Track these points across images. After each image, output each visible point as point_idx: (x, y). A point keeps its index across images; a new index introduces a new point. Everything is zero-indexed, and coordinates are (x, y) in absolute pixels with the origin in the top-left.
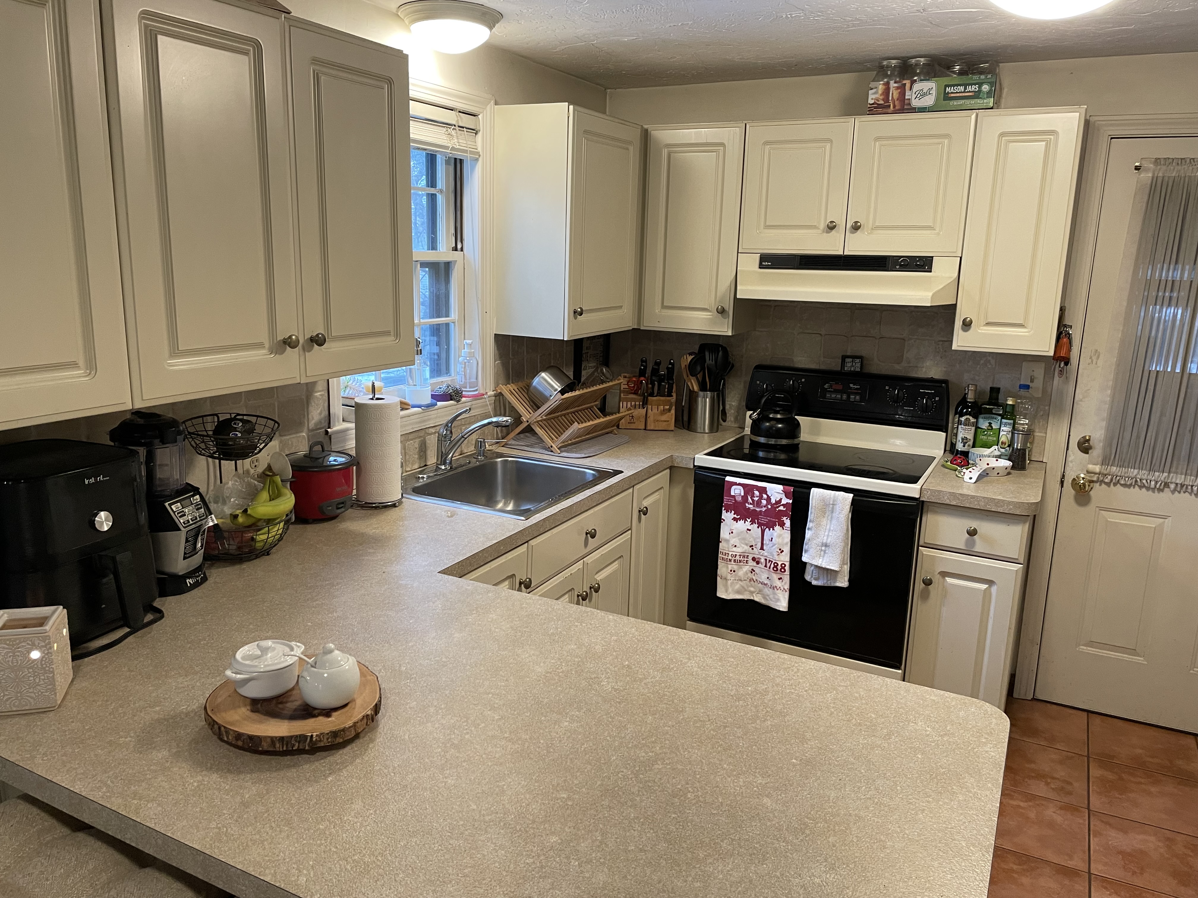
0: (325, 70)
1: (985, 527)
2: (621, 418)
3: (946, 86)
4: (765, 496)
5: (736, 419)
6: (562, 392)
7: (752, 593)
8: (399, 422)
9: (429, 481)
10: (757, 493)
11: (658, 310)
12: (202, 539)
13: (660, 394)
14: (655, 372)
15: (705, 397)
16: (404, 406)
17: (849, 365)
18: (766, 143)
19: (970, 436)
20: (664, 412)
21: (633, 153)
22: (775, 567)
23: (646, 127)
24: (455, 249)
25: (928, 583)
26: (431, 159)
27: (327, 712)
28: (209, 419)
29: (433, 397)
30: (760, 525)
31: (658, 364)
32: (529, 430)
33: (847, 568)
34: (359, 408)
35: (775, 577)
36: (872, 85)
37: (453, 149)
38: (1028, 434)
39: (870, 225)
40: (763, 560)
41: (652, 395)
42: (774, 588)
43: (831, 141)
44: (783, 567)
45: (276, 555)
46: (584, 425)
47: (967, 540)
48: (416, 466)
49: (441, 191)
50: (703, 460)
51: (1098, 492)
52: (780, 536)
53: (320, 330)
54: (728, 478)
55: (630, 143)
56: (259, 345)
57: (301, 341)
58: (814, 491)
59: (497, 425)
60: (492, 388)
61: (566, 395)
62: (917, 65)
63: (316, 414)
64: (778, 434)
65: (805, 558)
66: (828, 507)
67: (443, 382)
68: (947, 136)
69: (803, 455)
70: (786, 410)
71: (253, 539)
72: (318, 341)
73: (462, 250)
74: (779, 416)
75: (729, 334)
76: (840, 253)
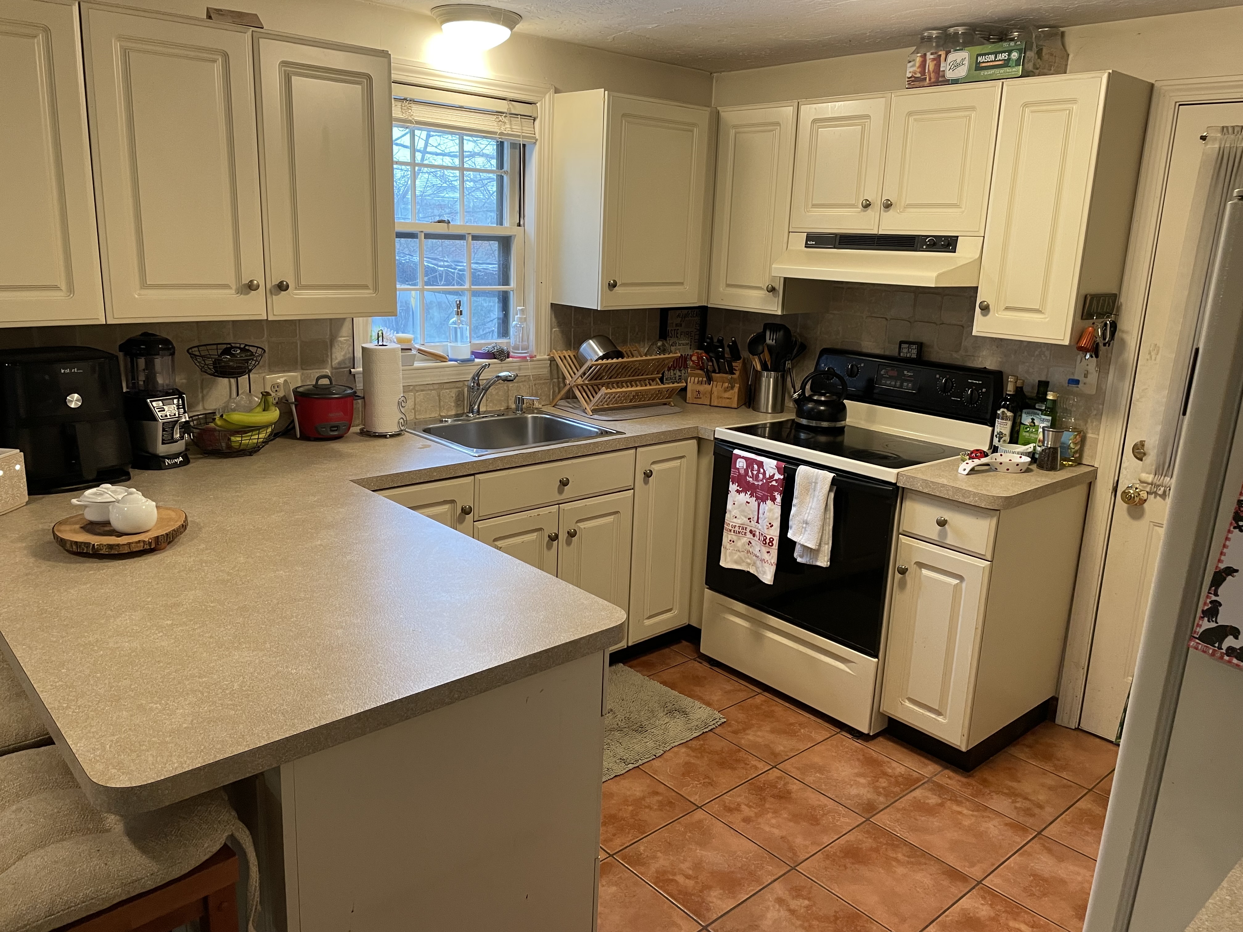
0: (296, 71)
1: (956, 519)
3: (978, 55)
4: (762, 470)
7: (749, 564)
9: (453, 424)
10: (756, 467)
11: (722, 287)
13: (724, 371)
15: (768, 377)
16: (440, 358)
17: (905, 351)
18: (815, 121)
19: (1008, 431)
20: (726, 390)
22: (765, 540)
23: (718, 110)
24: (519, 225)
25: (903, 571)
27: (120, 534)
29: (473, 353)
30: (757, 498)
31: (720, 341)
32: (572, 393)
33: (827, 548)
35: (764, 550)
36: (911, 57)
37: (503, 134)
39: (902, 203)
40: (757, 534)
41: (715, 371)
42: (763, 560)
43: (869, 117)
44: (773, 541)
46: (615, 391)
47: (940, 531)
49: (505, 172)
50: (724, 433)
51: (1151, 504)
52: (770, 510)
53: (288, 278)
54: (736, 452)
55: (695, 125)
58: (800, 468)
60: (547, 353)
61: (604, 362)
62: (956, 34)
63: (339, 355)
64: (820, 416)
65: (791, 536)
66: (811, 484)
68: (973, 108)
70: (832, 393)
71: (231, 441)
72: (282, 287)
73: (524, 226)
74: (823, 399)
75: (779, 313)
76: (875, 232)
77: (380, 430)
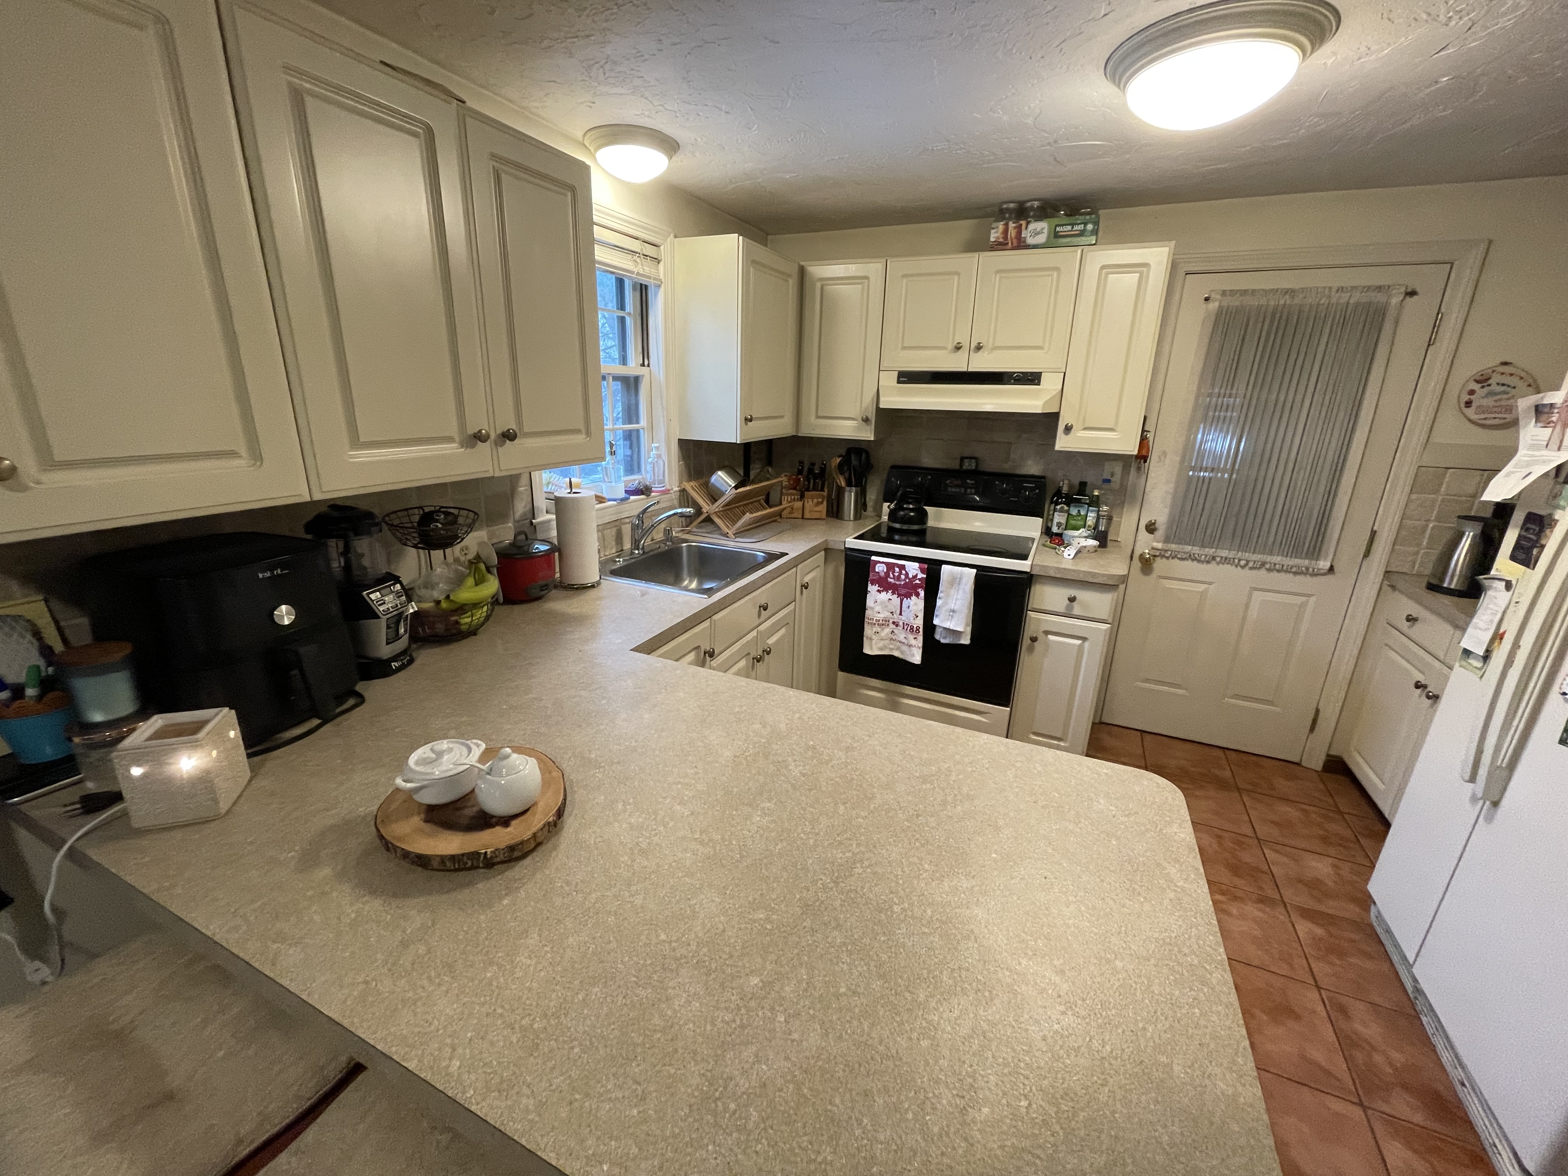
0: (504, 167)
1: (1083, 595)
2: (784, 509)
3: (1057, 226)
4: (904, 572)
5: (875, 509)
6: (736, 487)
7: (892, 649)
8: (594, 513)
9: (625, 563)
10: (897, 569)
11: (813, 418)
12: (405, 625)
13: (815, 489)
14: (811, 471)
15: (850, 492)
16: (600, 499)
17: (967, 464)
18: (904, 276)
19: (1063, 521)
20: (818, 504)
21: (792, 283)
22: (911, 629)
23: (802, 263)
24: (643, 365)
25: (1034, 640)
26: (620, 282)
27: (505, 821)
28: (416, 511)
29: (626, 492)
30: (899, 595)
31: (813, 464)
32: (709, 520)
33: (969, 629)
34: (558, 501)
35: (911, 637)
36: (994, 225)
37: (638, 274)
38: (1110, 519)
39: (990, 346)
40: (901, 624)
41: (808, 490)
42: (910, 646)
43: (958, 274)
44: (918, 630)
45: (482, 636)
46: (755, 515)
47: (1068, 605)
48: (614, 551)
49: (629, 314)
50: (853, 543)
51: (1159, 565)
52: (916, 604)
53: (512, 426)
54: (874, 558)
55: (789, 276)
56: (449, 439)
57: (493, 436)
58: (944, 567)
59: (682, 515)
60: (677, 484)
61: (739, 490)
62: (1032, 208)
63: (520, 507)
64: (910, 521)
65: (936, 621)
66: (955, 581)
67: (635, 480)
68: (1057, 269)
69: (929, 538)
70: (917, 501)
71: (457, 623)
72: (508, 436)
73: (648, 366)
74: (911, 506)
75: (872, 439)
76: (965, 370)
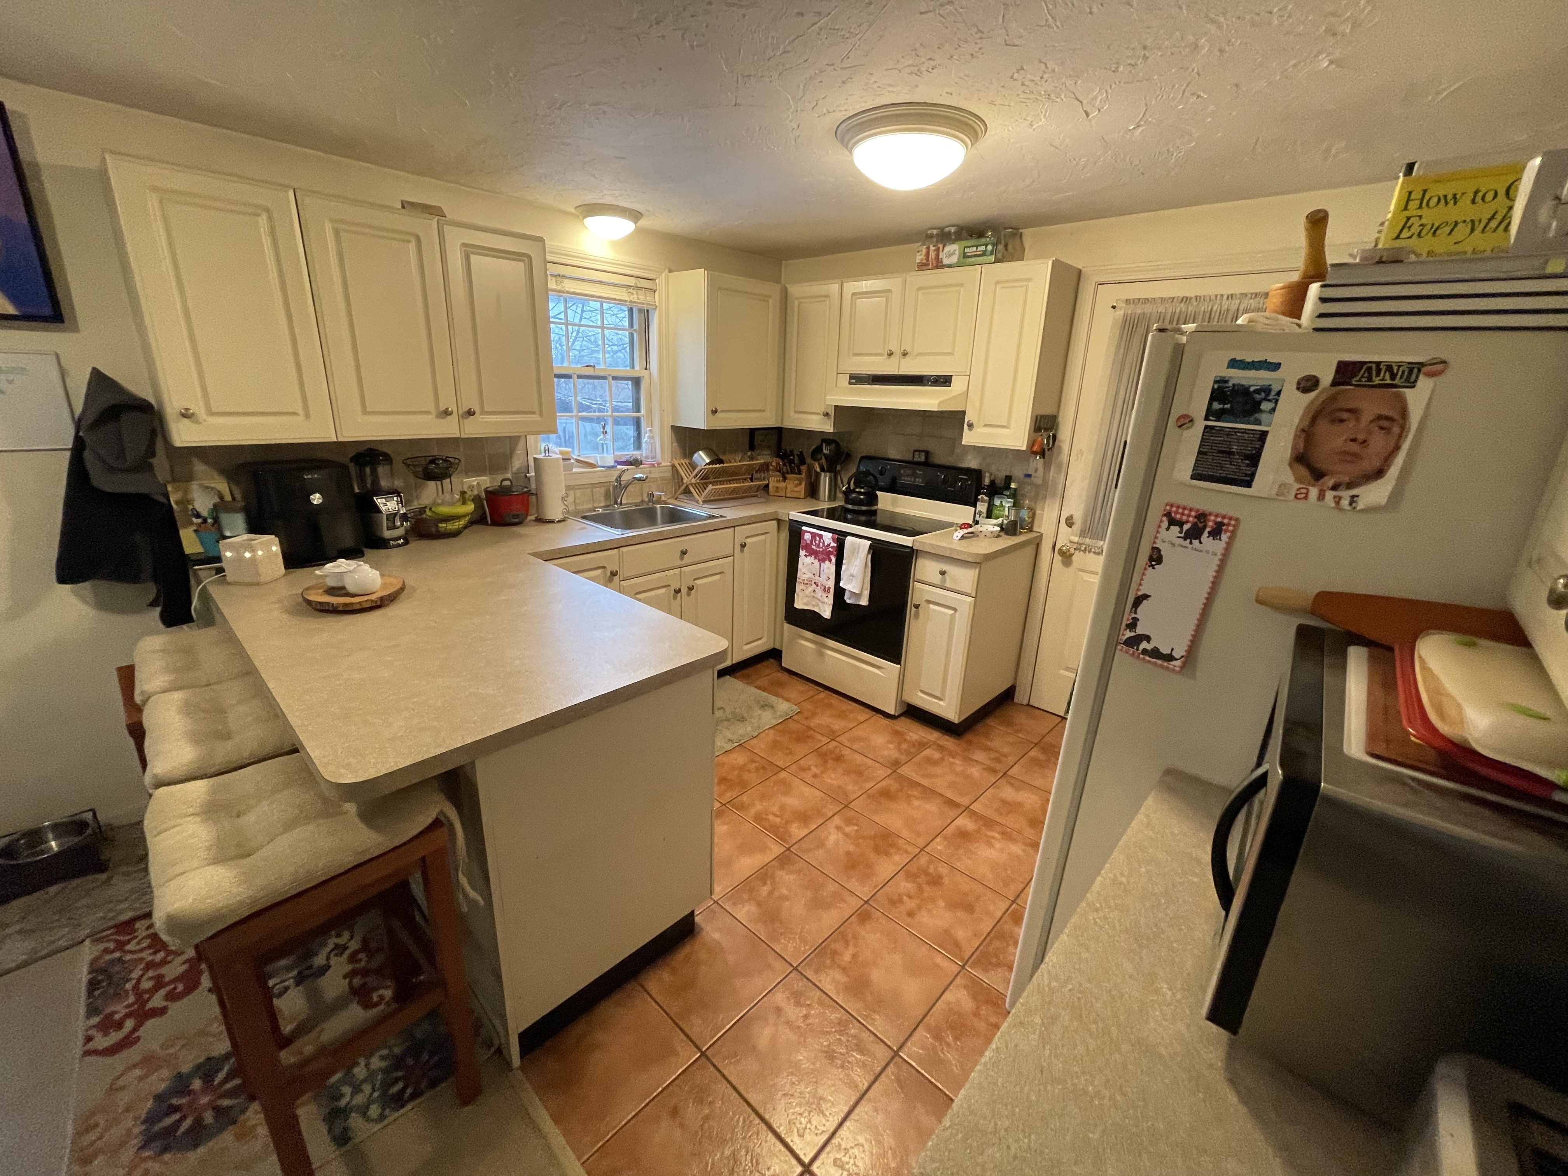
0: (473, 250)
1: (954, 571)
3: (965, 247)
4: (822, 540)
6: (708, 464)
7: (814, 606)
9: (602, 513)
10: (818, 538)
11: (792, 413)
12: (400, 521)
13: (794, 473)
15: (824, 476)
17: (918, 456)
18: (854, 294)
19: (986, 510)
20: (796, 486)
21: (774, 302)
22: (825, 588)
23: (786, 286)
24: (646, 369)
25: (918, 607)
29: (616, 462)
30: (819, 560)
31: (791, 452)
33: (868, 593)
35: (824, 595)
36: (921, 248)
37: (632, 301)
39: (913, 352)
41: (787, 472)
42: (823, 603)
44: (829, 589)
45: (459, 540)
47: (941, 578)
49: (635, 331)
51: (1078, 557)
52: (828, 568)
53: (474, 407)
54: (804, 528)
55: (774, 298)
57: (458, 412)
58: (849, 538)
61: (712, 466)
62: (949, 233)
64: (860, 503)
65: (842, 585)
66: (855, 549)
69: (879, 519)
70: (868, 486)
71: (439, 527)
72: (470, 413)
73: (650, 369)
74: (862, 490)
75: (832, 431)
76: (896, 373)
77: (550, 518)
